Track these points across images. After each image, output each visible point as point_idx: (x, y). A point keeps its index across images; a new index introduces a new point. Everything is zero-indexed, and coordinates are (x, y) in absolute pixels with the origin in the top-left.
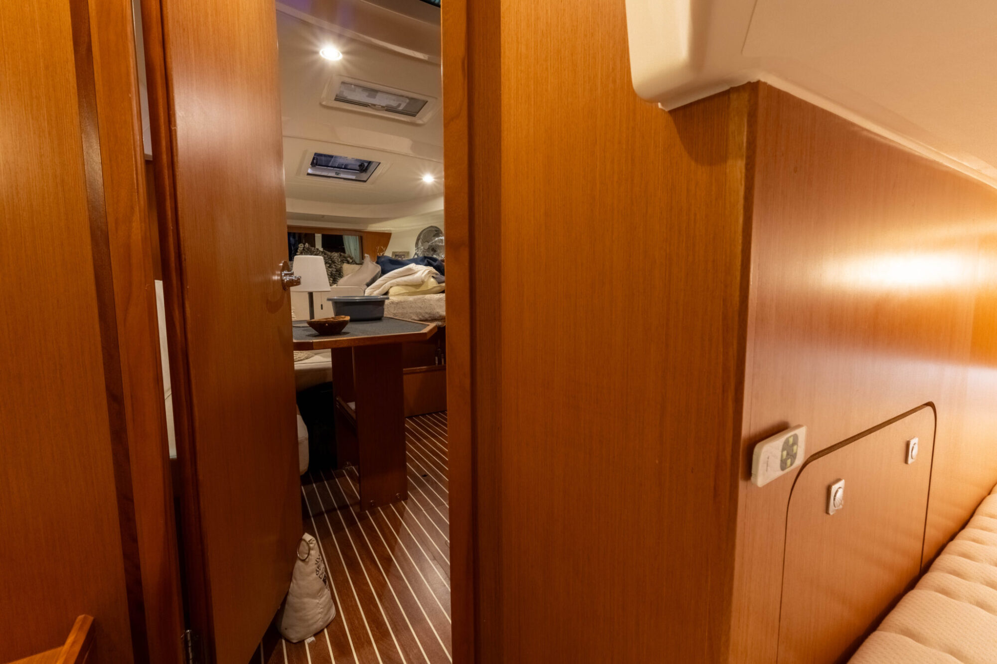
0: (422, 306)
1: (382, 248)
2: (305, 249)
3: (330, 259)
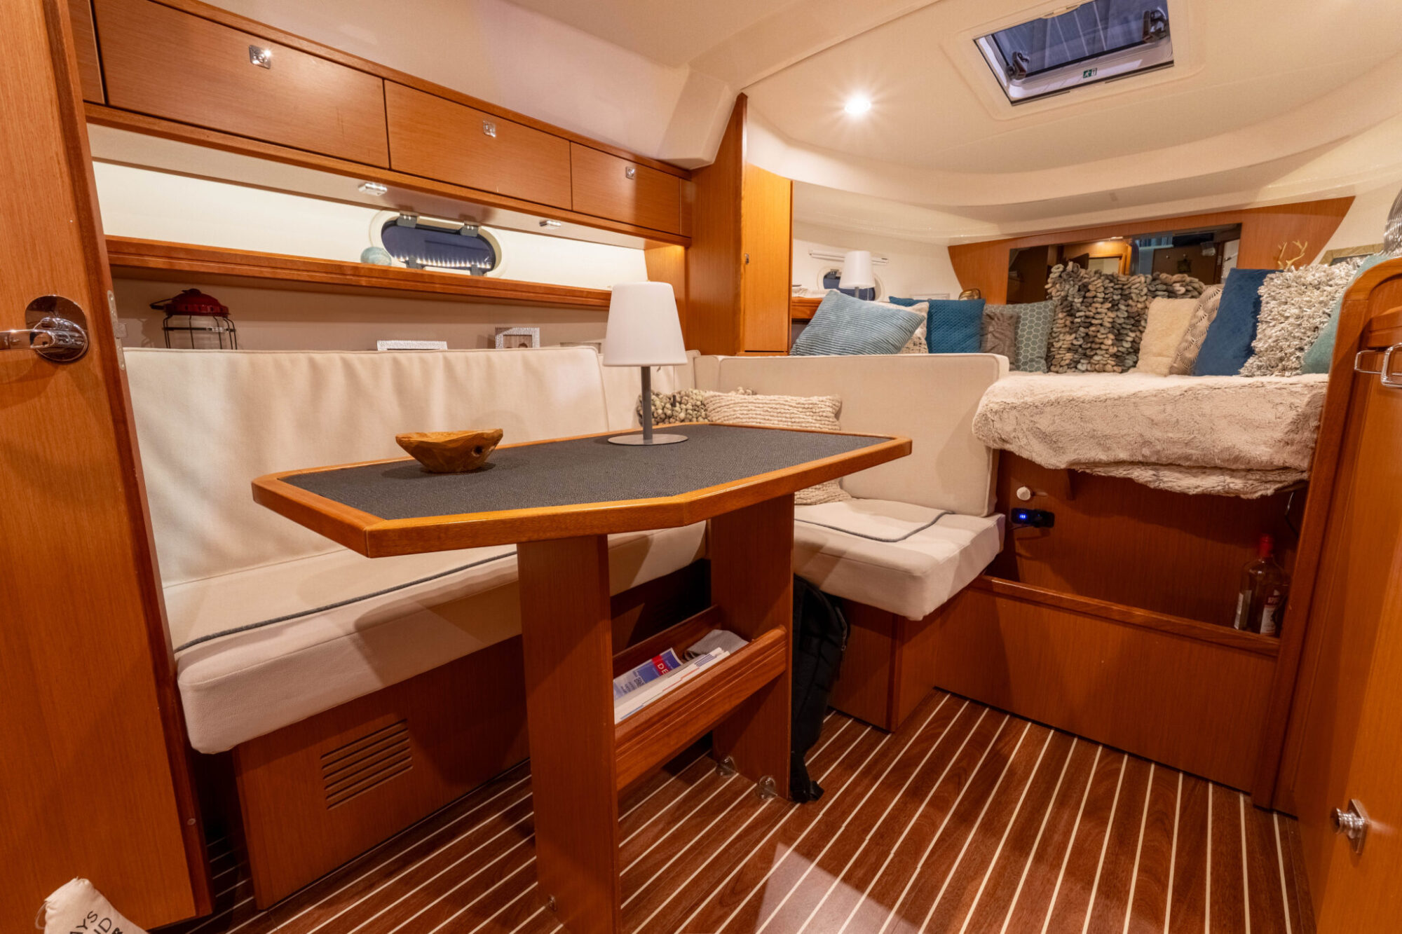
3: (1119, 292)
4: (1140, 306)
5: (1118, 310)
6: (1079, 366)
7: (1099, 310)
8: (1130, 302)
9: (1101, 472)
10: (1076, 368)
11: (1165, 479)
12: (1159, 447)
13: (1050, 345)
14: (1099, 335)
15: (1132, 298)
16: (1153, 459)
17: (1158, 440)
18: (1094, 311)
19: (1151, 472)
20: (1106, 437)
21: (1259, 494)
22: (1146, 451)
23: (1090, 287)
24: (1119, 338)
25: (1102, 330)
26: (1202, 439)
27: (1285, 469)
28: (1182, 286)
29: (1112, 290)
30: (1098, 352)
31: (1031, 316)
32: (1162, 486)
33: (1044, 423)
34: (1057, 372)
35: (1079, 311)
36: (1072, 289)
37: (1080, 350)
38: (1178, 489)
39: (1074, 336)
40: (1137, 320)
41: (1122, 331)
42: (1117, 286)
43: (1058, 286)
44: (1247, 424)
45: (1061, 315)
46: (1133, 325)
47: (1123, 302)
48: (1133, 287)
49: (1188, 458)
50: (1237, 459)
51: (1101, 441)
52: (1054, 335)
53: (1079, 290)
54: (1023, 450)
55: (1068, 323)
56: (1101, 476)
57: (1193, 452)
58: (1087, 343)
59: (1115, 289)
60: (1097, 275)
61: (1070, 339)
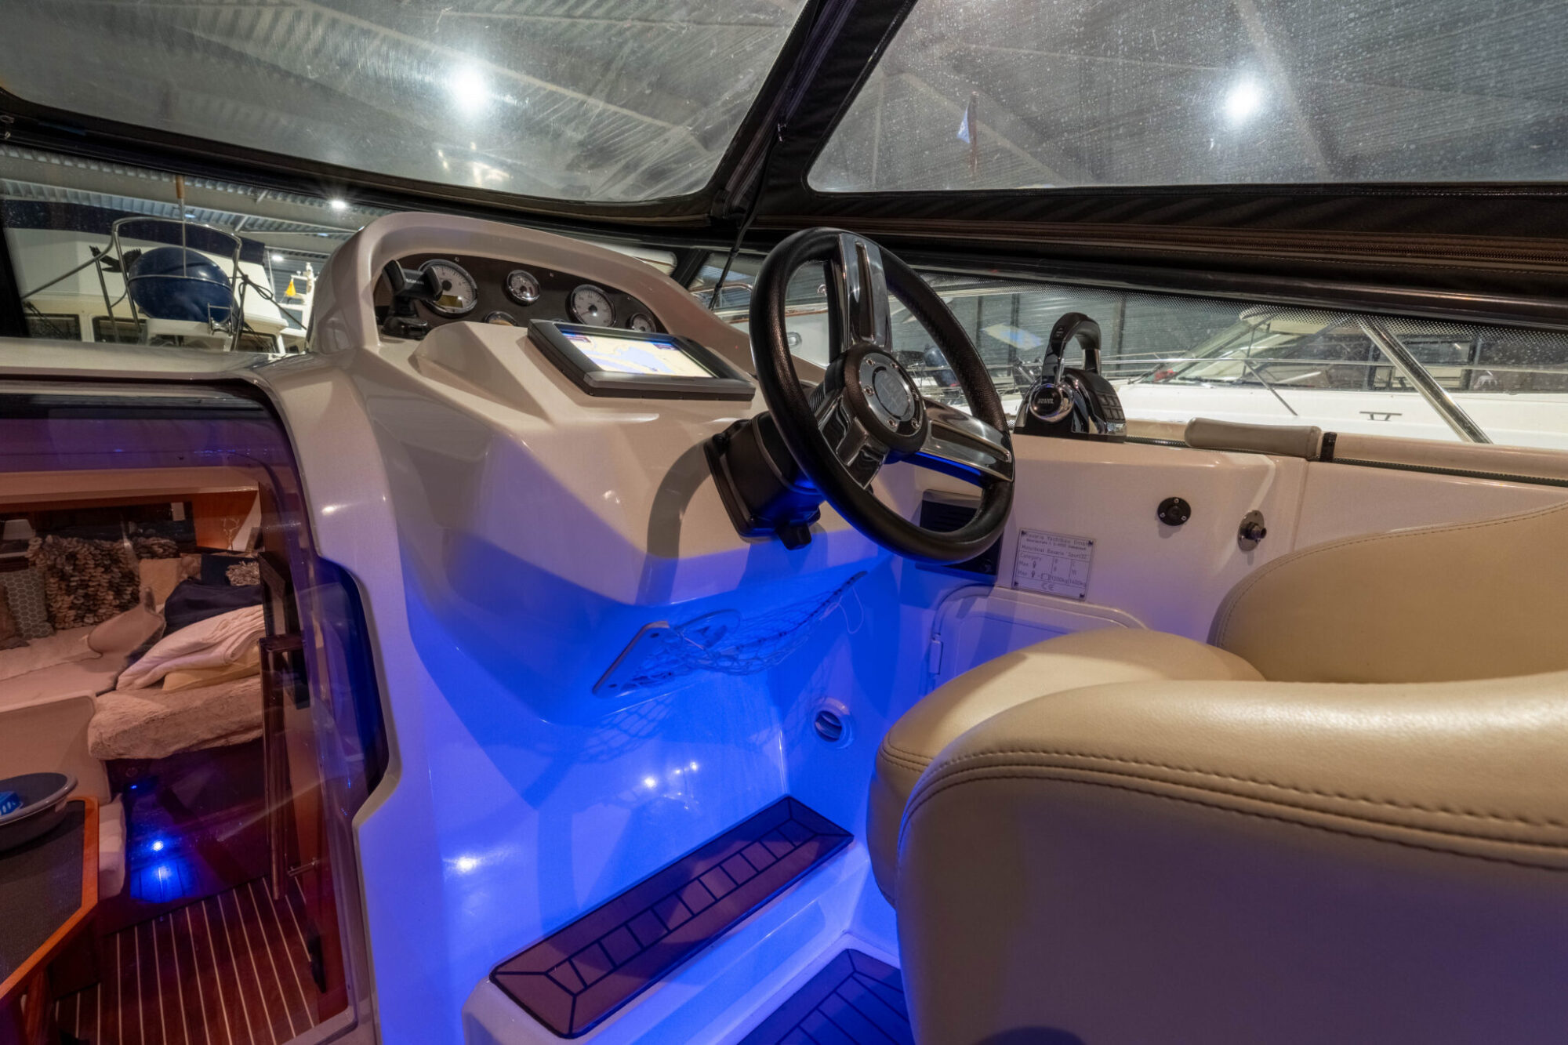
2: (44, 545)
4: (130, 566)
5: (112, 571)
6: (86, 620)
7: (93, 574)
8: (121, 565)
10: (83, 621)
13: (48, 607)
14: (99, 593)
15: (122, 562)
18: (88, 575)
23: (78, 556)
24: (118, 593)
25: (101, 589)
28: (160, 547)
29: (100, 557)
30: (102, 605)
31: (19, 586)
33: (151, 734)
34: (63, 629)
35: (72, 576)
36: (59, 559)
37: (83, 607)
39: (72, 597)
40: (131, 578)
41: (120, 587)
43: (41, 555)
45: (52, 580)
46: (129, 581)
47: (113, 565)
52: (50, 598)
53: (67, 558)
55: (63, 586)
56: (195, 751)
58: (88, 601)
59: (103, 555)
60: (81, 544)
61: (69, 599)
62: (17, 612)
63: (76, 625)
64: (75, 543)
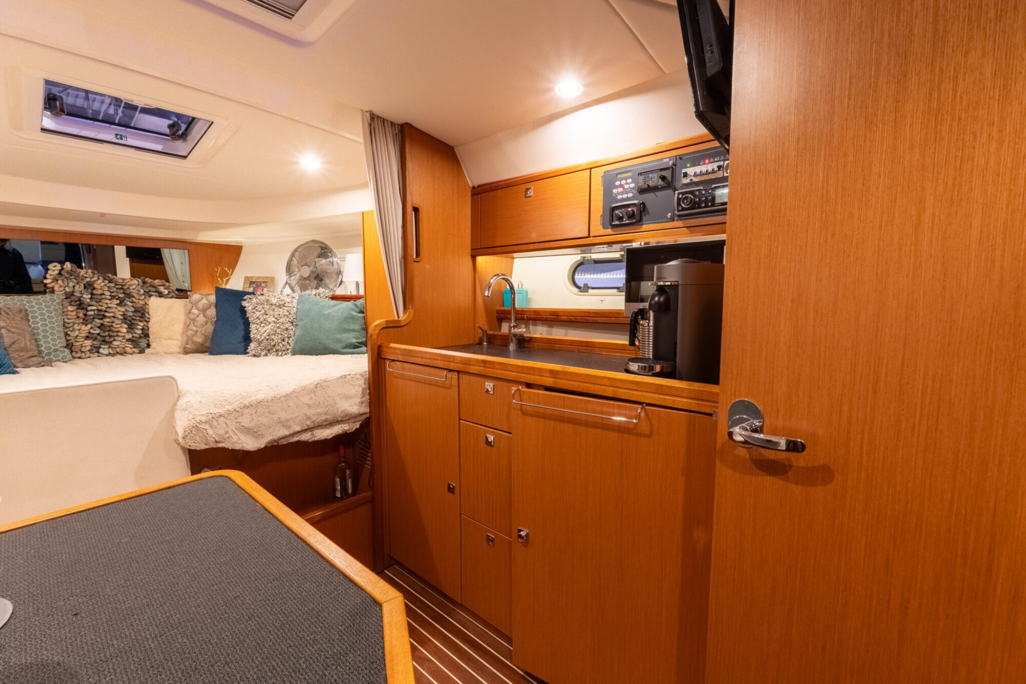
0: (311, 403)
1: (226, 269)
2: (63, 272)
3: (122, 291)
4: (142, 302)
5: (125, 305)
6: (101, 351)
7: (110, 305)
8: (134, 300)
9: (284, 442)
10: (98, 352)
11: (317, 435)
12: (314, 419)
13: (66, 334)
14: (114, 324)
15: (133, 297)
16: (312, 426)
17: (313, 415)
18: (106, 306)
19: (310, 433)
20: (287, 420)
21: (354, 429)
22: (308, 423)
23: (95, 286)
24: (131, 327)
25: (116, 321)
26: (332, 409)
27: (361, 415)
28: (165, 289)
29: (115, 289)
30: (116, 338)
31: (39, 309)
32: (316, 439)
33: (246, 421)
34: (80, 358)
35: (89, 306)
36: (77, 286)
37: (99, 337)
38: (323, 438)
39: (89, 326)
40: (142, 313)
41: (133, 322)
42: (118, 287)
43: (60, 282)
44: (347, 398)
45: (70, 308)
46: (140, 317)
47: (128, 299)
48: (131, 288)
49: (326, 420)
50: (347, 415)
51: (283, 424)
52: (67, 325)
53: (85, 288)
54: (236, 445)
55: (81, 315)
56: (285, 445)
57: (328, 417)
58: (104, 332)
59: (117, 288)
60: (96, 276)
61: (86, 329)
62: (38, 334)
63: (91, 355)
64: (91, 275)
